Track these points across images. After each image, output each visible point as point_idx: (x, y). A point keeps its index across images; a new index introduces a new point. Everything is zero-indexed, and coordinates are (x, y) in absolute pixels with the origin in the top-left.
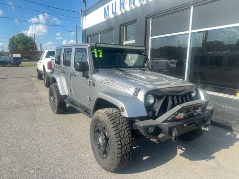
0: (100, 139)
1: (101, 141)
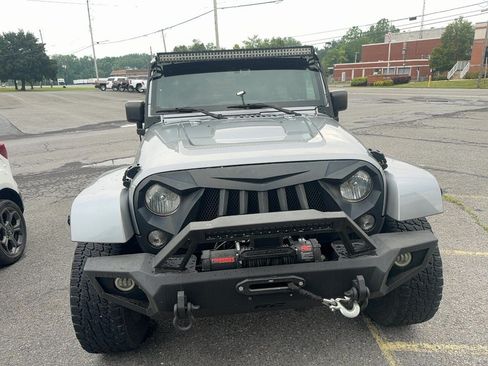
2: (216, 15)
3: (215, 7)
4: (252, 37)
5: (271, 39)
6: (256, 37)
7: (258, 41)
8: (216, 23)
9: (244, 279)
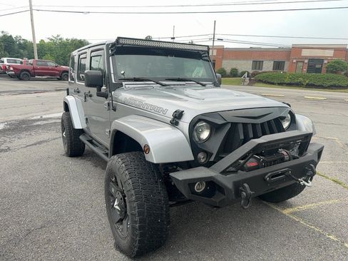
0: (116, 203)
1: (117, 207)
2: (32, 14)
3: (31, 8)
4: (56, 36)
5: (65, 39)
6: (58, 36)
7: (60, 39)
8: (32, 20)
9: (268, 173)
